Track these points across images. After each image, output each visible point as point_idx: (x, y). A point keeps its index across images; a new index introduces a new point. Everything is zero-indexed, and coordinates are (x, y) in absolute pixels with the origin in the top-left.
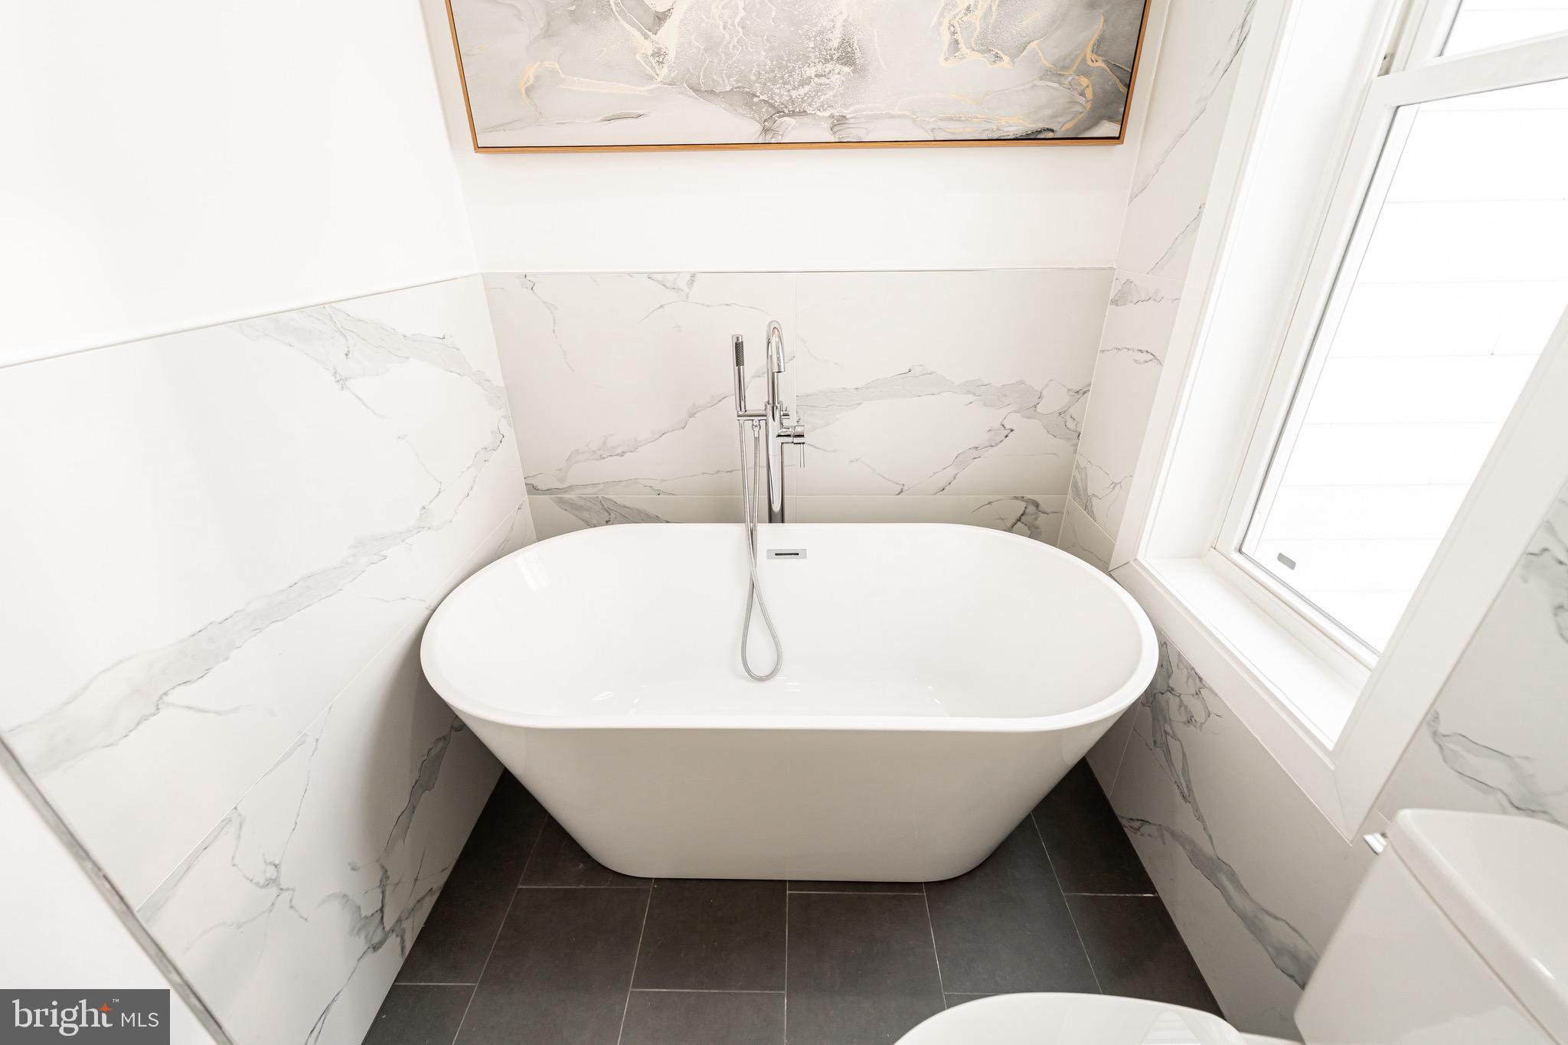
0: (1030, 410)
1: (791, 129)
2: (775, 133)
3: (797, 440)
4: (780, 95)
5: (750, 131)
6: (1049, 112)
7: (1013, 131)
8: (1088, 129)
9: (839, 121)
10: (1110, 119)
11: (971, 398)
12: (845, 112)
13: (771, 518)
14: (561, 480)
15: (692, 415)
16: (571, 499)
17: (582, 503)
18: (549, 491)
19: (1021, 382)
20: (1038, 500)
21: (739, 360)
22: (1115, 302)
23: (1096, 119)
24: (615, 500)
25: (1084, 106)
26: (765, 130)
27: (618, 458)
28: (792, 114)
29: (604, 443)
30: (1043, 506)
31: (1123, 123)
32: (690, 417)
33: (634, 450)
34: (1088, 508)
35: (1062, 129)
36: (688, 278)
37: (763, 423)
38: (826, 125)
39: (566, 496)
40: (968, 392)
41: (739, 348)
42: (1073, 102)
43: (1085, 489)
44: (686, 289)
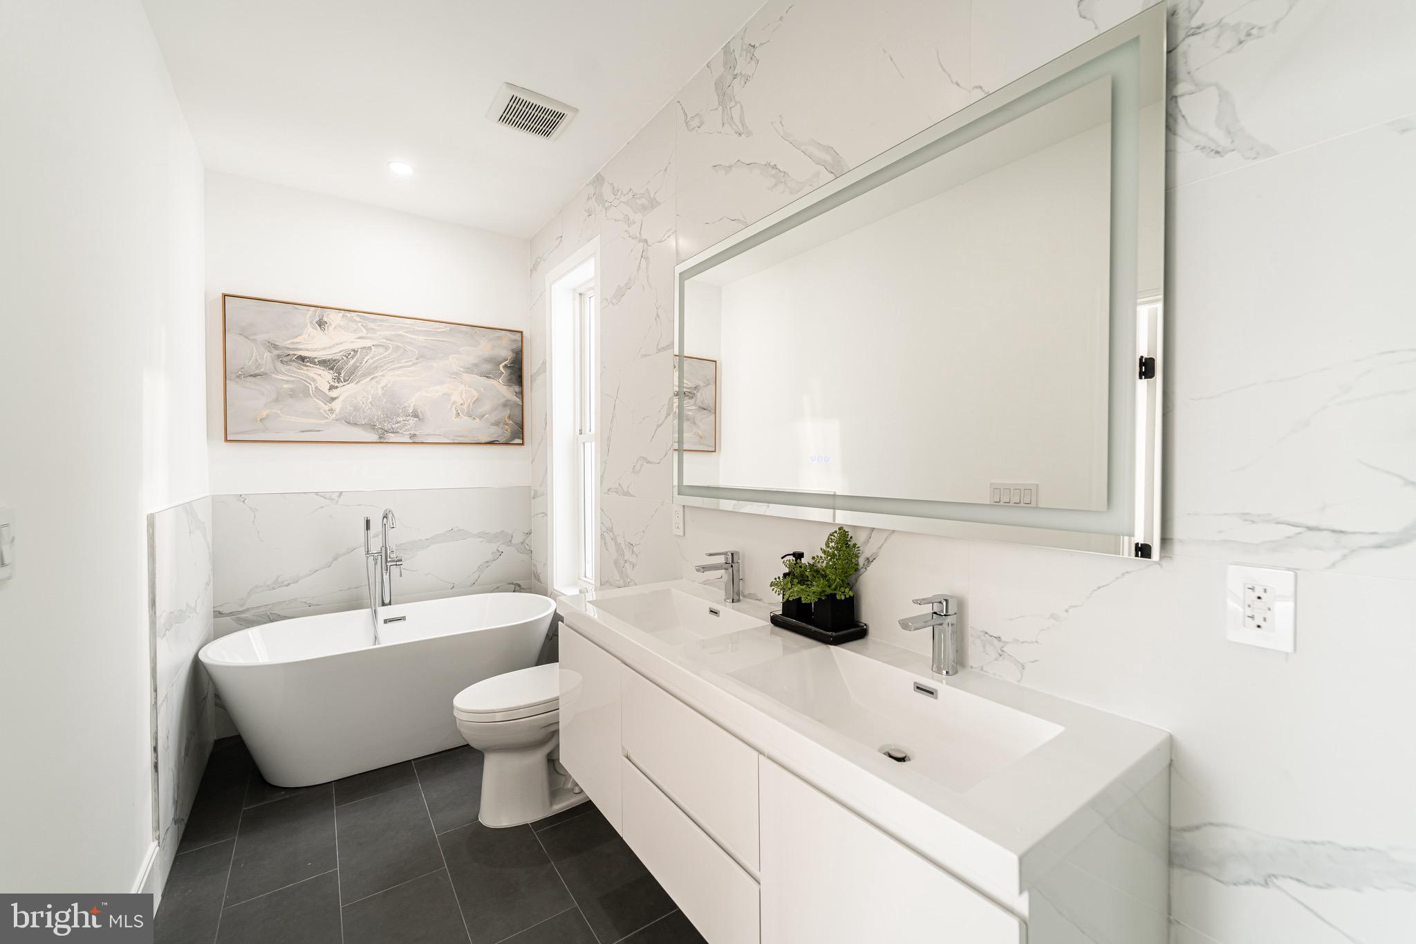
0: (509, 543)
1: (392, 437)
2: (385, 439)
3: (398, 563)
4: (387, 426)
5: (374, 438)
6: (496, 435)
7: (483, 441)
8: (512, 440)
9: (414, 435)
10: (518, 438)
11: (482, 539)
12: (415, 433)
13: (383, 604)
14: (241, 606)
15: (335, 559)
16: (246, 617)
17: (254, 618)
18: (231, 614)
19: (503, 531)
20: (521, 584)
21: (368, 528)
22: (533, 498)
23: (514, 438)
24: (279, 613)
25: (508, 434)
26: (380, 438)
27: (285, 588)
28: (393, 432)
29: (277, 580)
30: (523, 586)
31: (523, 439)
32: (334, 560)
33: (297, 581)
34: (539, 580)
35: (502, 440)
36: (338, 494)
37: (379, 557)
38: (408, 437)
39: (243, 616)
40: (480, 537)
41: (368, 522)
42: (504, 433)
43: (537, 572)
44: (336, 498)
